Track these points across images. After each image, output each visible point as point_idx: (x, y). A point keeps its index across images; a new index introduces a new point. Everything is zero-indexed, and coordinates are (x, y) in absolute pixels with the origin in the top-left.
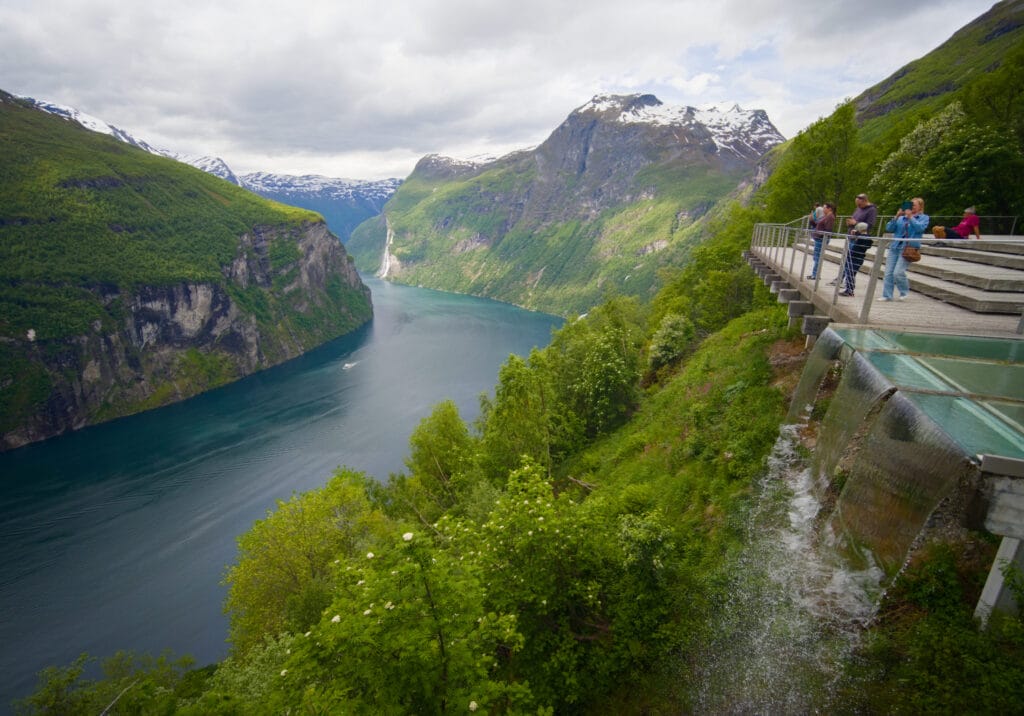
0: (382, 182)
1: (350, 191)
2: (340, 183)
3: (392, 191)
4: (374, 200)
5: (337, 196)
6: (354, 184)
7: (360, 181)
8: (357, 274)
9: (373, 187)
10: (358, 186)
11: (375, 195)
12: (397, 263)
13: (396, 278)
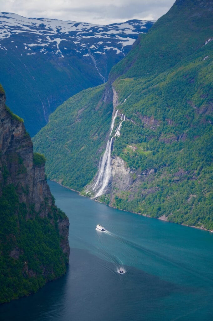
0: (115, 26)
1: (58, 40)
2: (42, 26)
3: (131, 42)
4: (97, 56)
5: (34, 49)
6: (66, 30)
7: (77, 25)
8: (48, 189)
9: (98, 35)
10: (73, 33)
11: (101, 48)
12: (124, 171)
13: (118, 200)
